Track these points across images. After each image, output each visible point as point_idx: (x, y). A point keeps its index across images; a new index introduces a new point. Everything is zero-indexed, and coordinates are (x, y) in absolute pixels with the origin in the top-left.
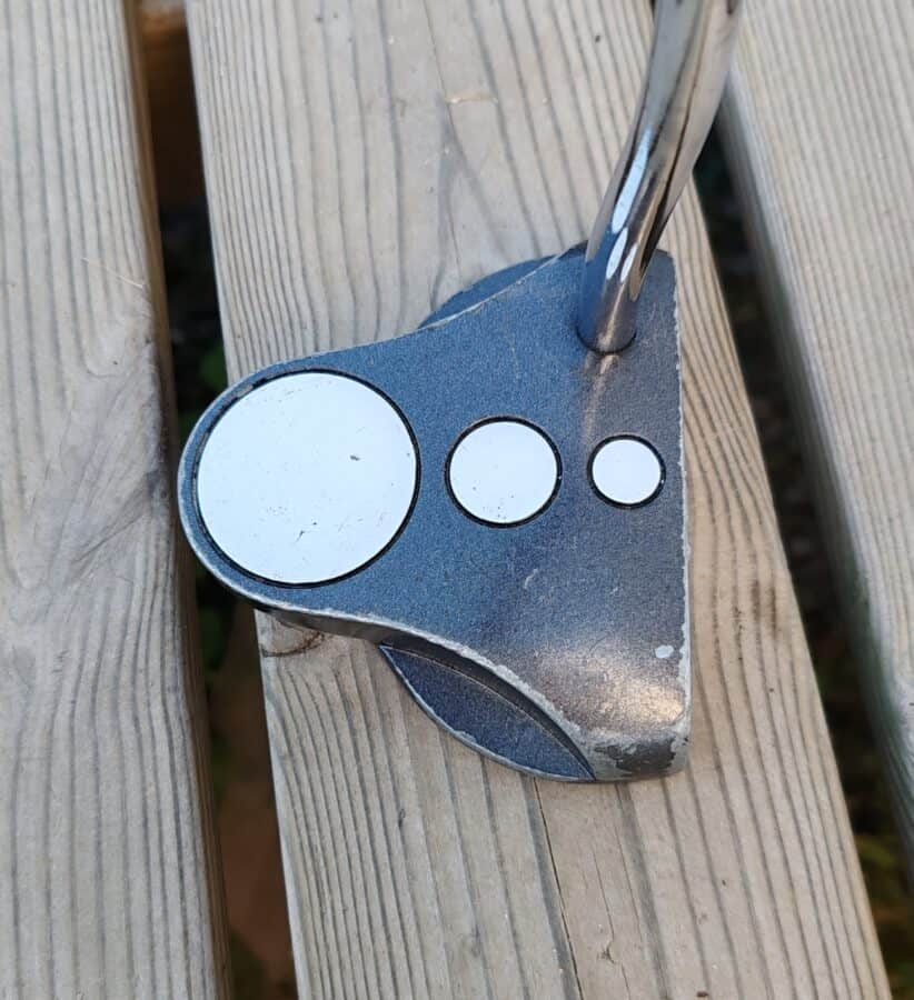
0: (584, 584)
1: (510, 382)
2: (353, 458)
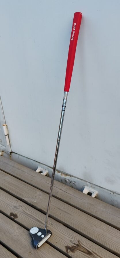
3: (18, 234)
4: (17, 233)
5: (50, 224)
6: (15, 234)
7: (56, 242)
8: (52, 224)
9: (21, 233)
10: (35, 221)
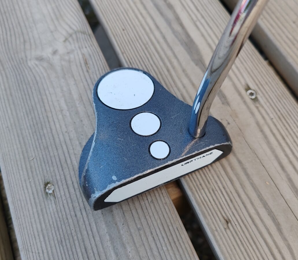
0: (124, 151)
1: (170, 116)
2: (134, 95)
3: (56, 60)
4: (55, 52)
5: (246, 95)
6: (47, 53)
7: (227, 222)
8: (256, 100)
9: (69, 61)
10: (170, 37)
